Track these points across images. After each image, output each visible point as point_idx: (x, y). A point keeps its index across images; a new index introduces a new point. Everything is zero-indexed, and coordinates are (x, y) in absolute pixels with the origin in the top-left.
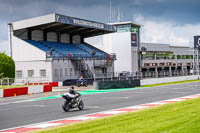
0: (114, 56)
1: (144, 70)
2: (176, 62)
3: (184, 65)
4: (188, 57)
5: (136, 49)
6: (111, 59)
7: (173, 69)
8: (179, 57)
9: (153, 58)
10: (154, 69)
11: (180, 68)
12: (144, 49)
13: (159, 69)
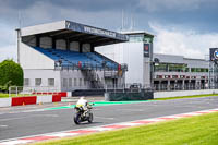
0: (126, 67)
1: (156, 82)
2: (190, 75)
3: (198, 79)
4: (202, 70)
5: (148, 60)
6: (122, 69)
7: (187, 82)
8: (193, 70)
9: (166, 70)
10: (166, 82)
11: (193, 81)
12: (157, 60)
13: (172, 82)
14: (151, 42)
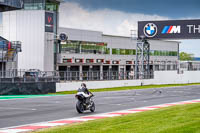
0: (19, 46)
1: (62, 68)
2: (111, 58)
3: (122, 64)
4: (128, 52)
5: (52, 36)
7: (106, 68)
8: (114, 52)
9: (77, 51)
10: (77, 68)
11: (115, 68)
12: (63, 37)
13: (86, 68)
14: (56, 11)
